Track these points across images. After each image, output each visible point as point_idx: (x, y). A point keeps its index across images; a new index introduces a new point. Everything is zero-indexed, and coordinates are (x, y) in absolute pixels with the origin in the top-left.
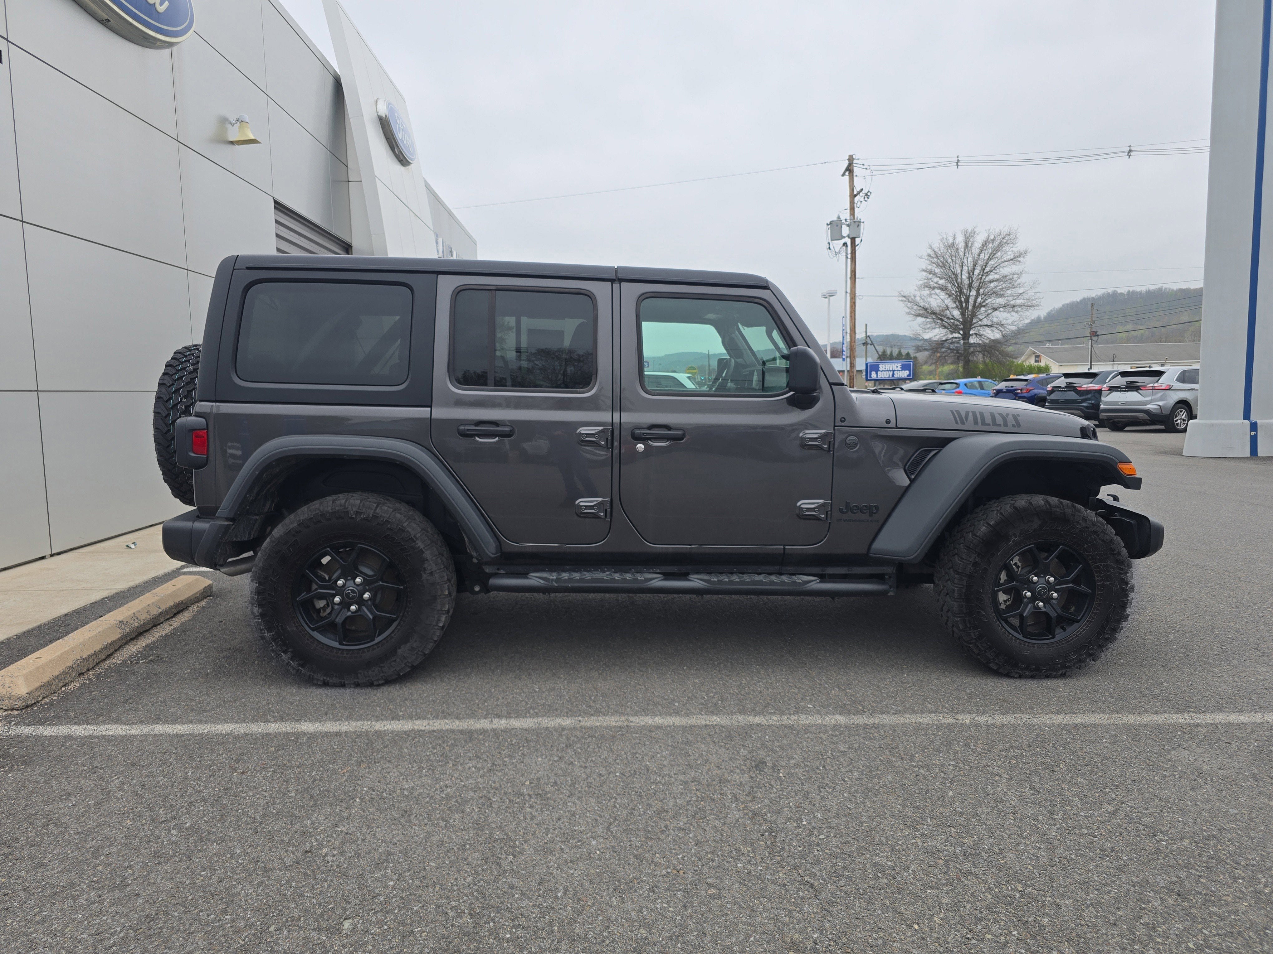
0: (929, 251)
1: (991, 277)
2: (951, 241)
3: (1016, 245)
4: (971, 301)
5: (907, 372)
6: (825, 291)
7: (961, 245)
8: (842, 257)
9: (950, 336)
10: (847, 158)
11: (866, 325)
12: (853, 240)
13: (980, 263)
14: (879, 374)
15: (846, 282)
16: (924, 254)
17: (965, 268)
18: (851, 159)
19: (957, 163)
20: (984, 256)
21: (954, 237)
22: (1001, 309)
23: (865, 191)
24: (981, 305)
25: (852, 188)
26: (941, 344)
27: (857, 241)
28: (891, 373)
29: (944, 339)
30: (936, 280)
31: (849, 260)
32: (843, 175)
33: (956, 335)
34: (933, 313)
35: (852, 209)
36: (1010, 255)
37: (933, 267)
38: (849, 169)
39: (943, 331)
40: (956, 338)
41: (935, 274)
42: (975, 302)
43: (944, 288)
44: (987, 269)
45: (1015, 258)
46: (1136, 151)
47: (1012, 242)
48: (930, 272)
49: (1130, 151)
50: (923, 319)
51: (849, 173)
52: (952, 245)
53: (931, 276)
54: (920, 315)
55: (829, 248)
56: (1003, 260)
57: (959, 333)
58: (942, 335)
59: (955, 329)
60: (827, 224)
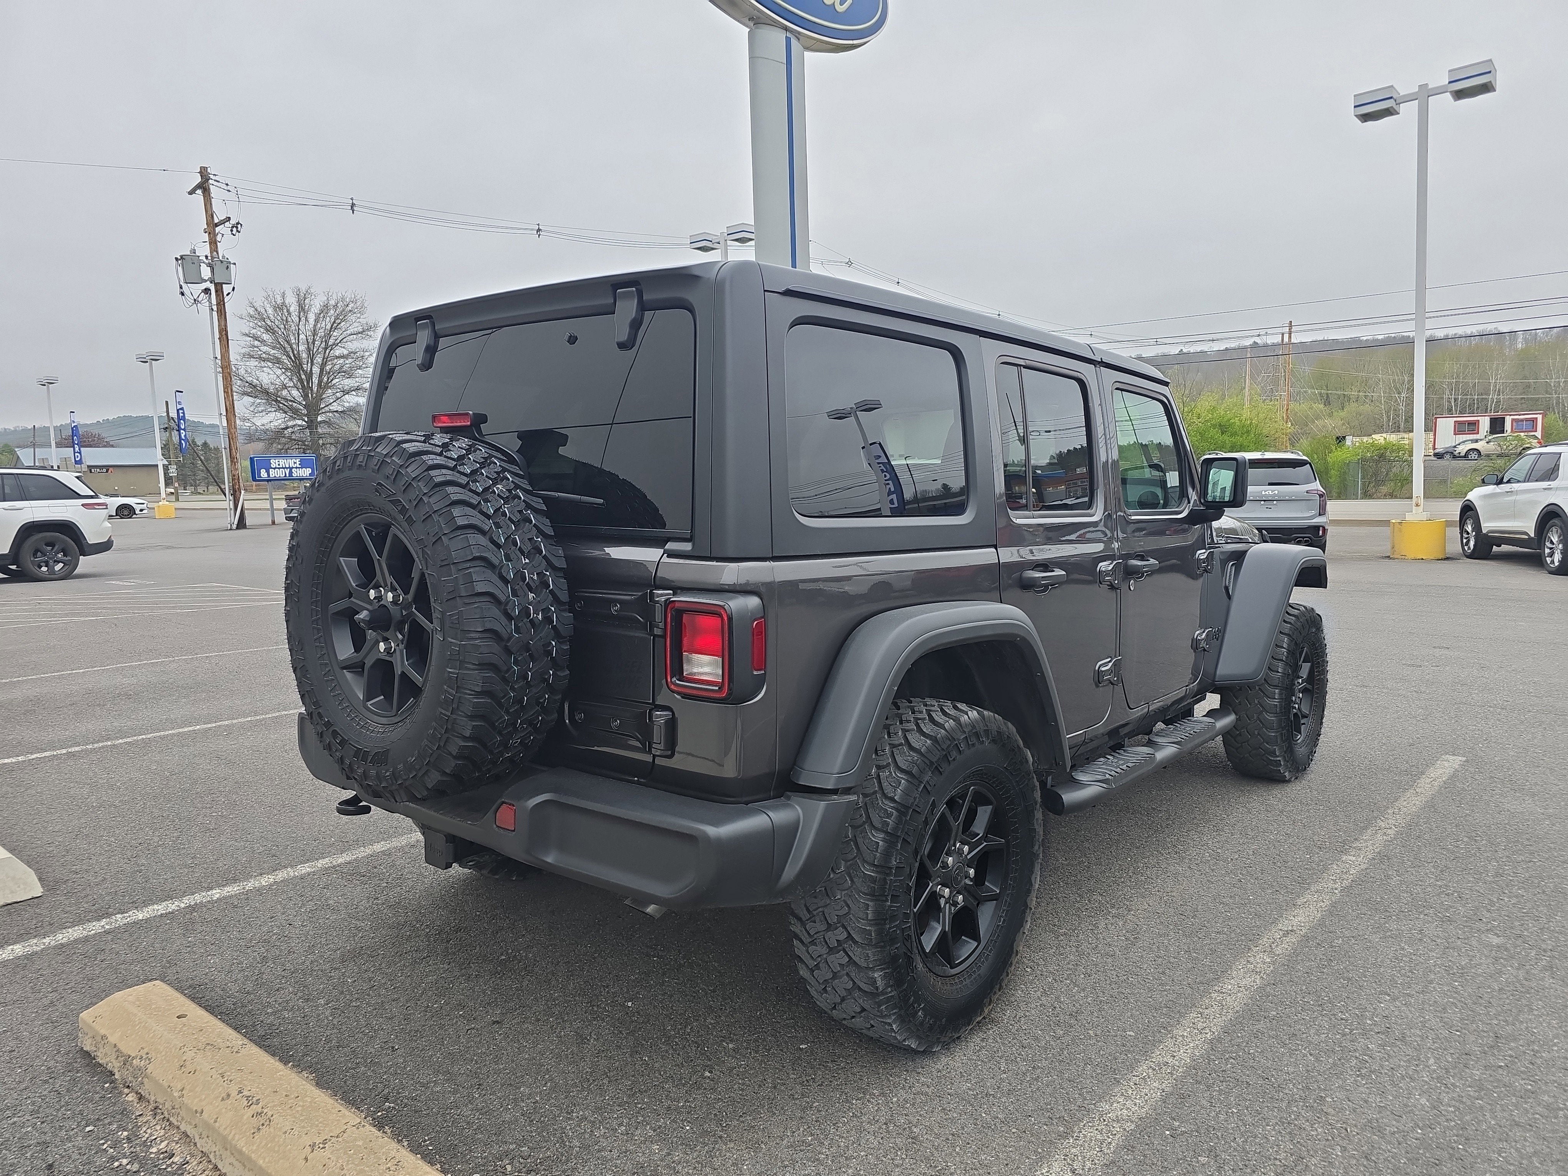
0: (251, 311)
1: (338, 352)
2: (279, 301)
3: (365, 316)
4: (315, 380)
5: (309, 471)
6: (143, 352)
7: (294, 308)
8: (204, 307)
9: (290, 424)
10: (199, 170)
11: (167, 402)
12: (219, 287)
13: (321, 333)
14: (271, 473)
15: (214, 344)
16: (245, 313)
17: (302, 336)
18: (204, 173)
19: (352, 207)
20: (326, 324)
21: (283, 296)
22: (354, 393)
23: (233, 221)
24: (327, 386)
25: (210, 214)
26: (279, 433)
27: (226, 289)
28: (287, 471)
29: (283, 426)
30: (265, 349)
31: (215, 314)
32: (192, 192)
33: (300, 422)
34: (266, 392)
35: (213, 243)
36: (356, 327)
37: (259, 332)
38: (204, 187)
39: (282, 415)
40: (299, 426)
41: (263, 342)
42: (320, 382)
43: (277, 361)
44: (331, 342)
45: (364, 331)
46: (545, 231)
47: (362, 310)
48: (256, 338)
49: (539, 230)
50: (251, 399)
51: (204, 193)
52: (280, 308)
53: (256, 343)
54: (248, 394)
55: (182, 294)
56: (348, 332)
57: (304, 420)
58: (280, 421)
59: (296, 413)
60: (177, 259)
